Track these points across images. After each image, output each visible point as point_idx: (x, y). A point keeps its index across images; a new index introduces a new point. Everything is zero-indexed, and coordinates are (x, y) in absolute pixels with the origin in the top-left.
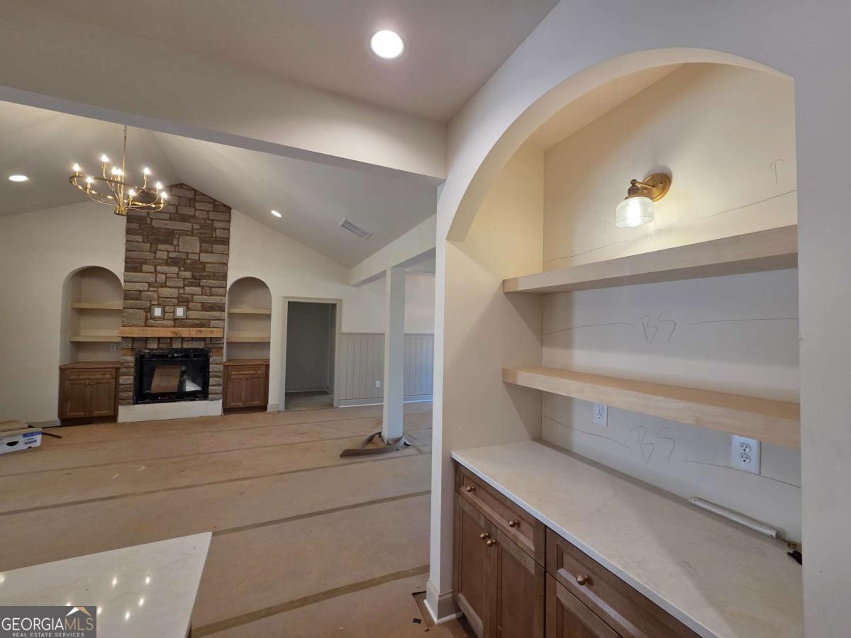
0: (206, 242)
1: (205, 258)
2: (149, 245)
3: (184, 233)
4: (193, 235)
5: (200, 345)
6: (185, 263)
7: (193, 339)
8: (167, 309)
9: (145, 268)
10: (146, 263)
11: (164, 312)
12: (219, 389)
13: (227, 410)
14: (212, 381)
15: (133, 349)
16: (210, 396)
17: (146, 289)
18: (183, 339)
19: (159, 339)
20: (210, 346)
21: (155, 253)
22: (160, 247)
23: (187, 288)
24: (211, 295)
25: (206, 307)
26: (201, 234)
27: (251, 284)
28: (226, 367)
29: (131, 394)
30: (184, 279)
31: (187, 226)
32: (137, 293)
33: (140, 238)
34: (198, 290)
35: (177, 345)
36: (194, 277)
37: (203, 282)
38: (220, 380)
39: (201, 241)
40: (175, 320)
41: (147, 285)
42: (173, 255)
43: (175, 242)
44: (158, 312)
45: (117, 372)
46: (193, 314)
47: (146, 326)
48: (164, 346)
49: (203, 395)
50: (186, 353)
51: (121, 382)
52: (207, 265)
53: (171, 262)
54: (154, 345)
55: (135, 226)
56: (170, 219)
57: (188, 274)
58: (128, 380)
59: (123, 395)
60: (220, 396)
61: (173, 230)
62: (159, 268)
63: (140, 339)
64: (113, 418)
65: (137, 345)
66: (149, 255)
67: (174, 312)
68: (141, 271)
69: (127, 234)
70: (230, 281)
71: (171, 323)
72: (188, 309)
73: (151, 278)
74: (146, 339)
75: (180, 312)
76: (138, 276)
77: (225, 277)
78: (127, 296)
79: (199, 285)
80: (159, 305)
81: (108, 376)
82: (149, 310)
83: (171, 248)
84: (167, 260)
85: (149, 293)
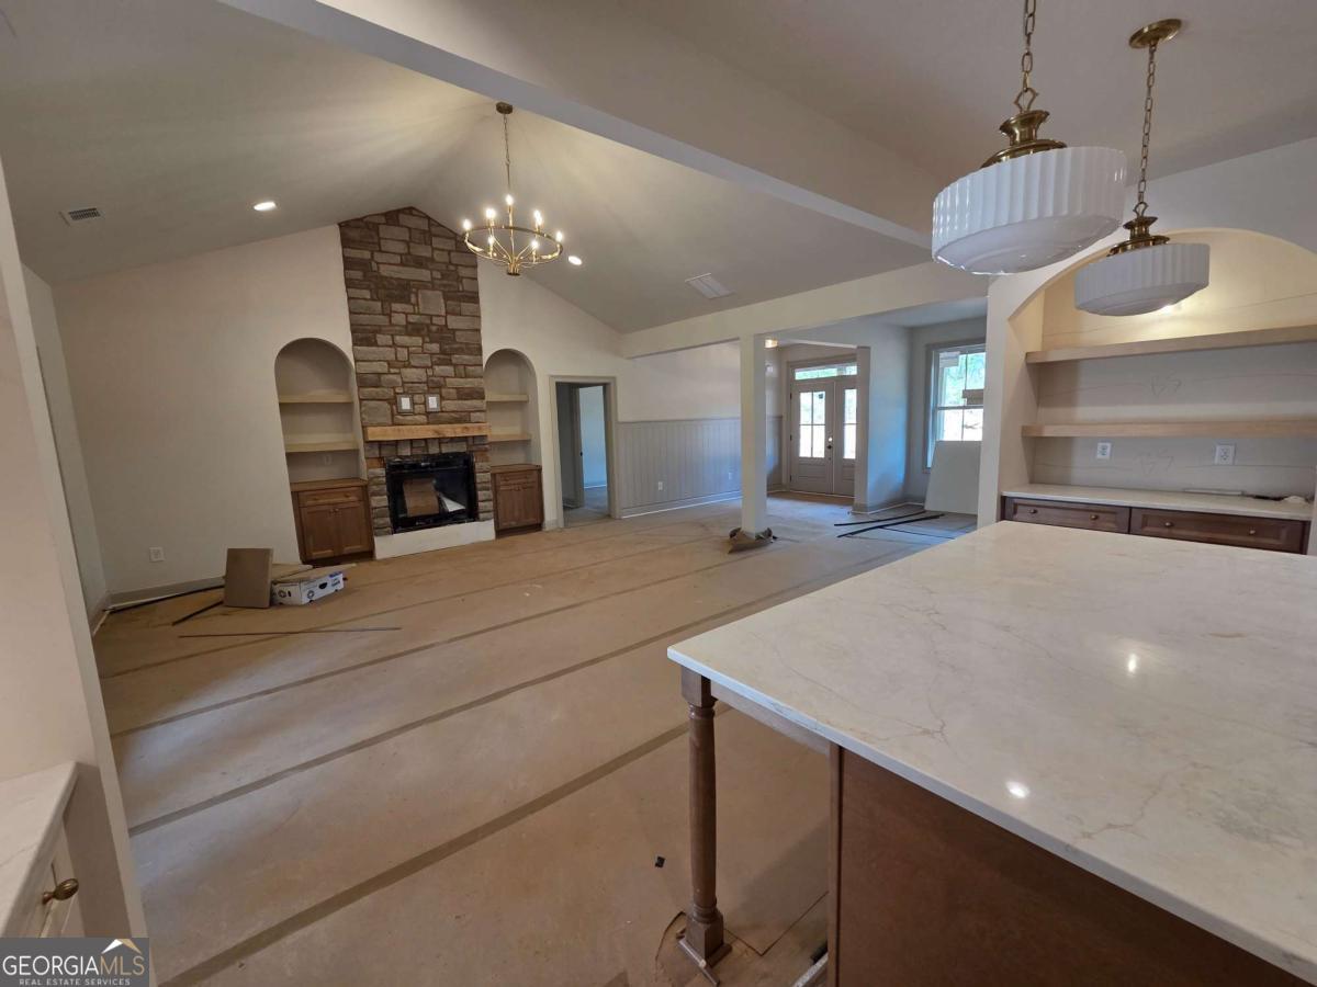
0: (452, 299)
1: (453, 322)
2: (379, 304)
3: (422, 285)
4: (433, 289)
5: (461, 448)
6: (429, 331)
7: (452, 440)
8: (417, 398)
9: (382, 339)
10: (380, 332)
11: (413, 403)
12: (489, 505)
13: (501, 532)
14: (481, 495)
15: (380, 458)
16: (481, 516)
17: (386, 370)
18: (441, 441)
19: (412, 441)
20: (474, 448)
21: (390, 316)
22: (396, 306)
23: (437, 368)
24: (467, 376)
25: (464, 394)
26: (445, 286)
27: (508, 357)
28: (494, 475)
29: (388, 519)
30: (432, 354)
31: (424, 275)
32: (374, 377)
33: (367, 294)
34: (449, 370)
35: (434, 450)
36: (443, 352)
37: (456, 358)
38: (489, 494)
39: (446, 298)
40: (428, 413)
41: (386, 364)
42: (412, 319)
43: (413, 300)
44: (405, 403)
45: (365, 492)
46: (451, 405)
47: (394, 424)
48: (419, 452)
49: (471, 514)
50: (443, 461)
51: (374, 504)
52: (457, 333)
53: (412, 329)
54: (406, 451)
55: (357, 275)
56: (402, 264)
57: (435, 347)
58: (380, 501)
59: (380, 521)
60: (492, 514)
61: (409, 281)
62: (397, 338)
63: (388, 443)
64: (369, 554)
65: (385, 452)
66: (383, 320)
67: (425, 403)
68: (375, 344)
69: (347, 287)
70: (486, 356)
71: (423, 418)
72: (442, 398)
73: (389, 354)
74: (396, 443)
75: (433, 402)
76: (374, 352)
77: (479, 350)
78: (363, 382)
79: (449, 363)
80: (405, 394)
81: (353, 498)
82: (394, 402)
83: (409, 308)
84: (406, 327)
85: (391, 376)
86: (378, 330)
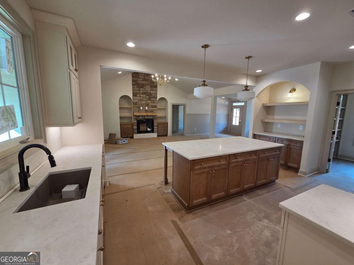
0: (152, 87)
1: (152, 92)
2: (138, 88)
3: (146, 85)
4: (148, 85)
5: (151, 118)
6: (147, 94)
7: (150, 116)
8: (144, 107)
9: (138, 95)
10: (138, 94)
11: (143, 108)
12: (156, 130)
13: (158, 136)
14: (155, 128)
15: (136, 119)
16: (155, 132)
17: (138, 101)
18: (148, 116)
19: (142, 116)
20: (154, 118)
21: (140, 91)
22: (141, 89)
23: (148, 101)
24: (154, 103)
25: (153, 107)
26: (151, 85)
27: (163, 99)
28: (158, 124)
29: (136, 131)
30: (147, 98)
31: (147, 82)
32: (136, 103)
33: (136, 87)
34: (150, 101)
35: (146, 118)
36: (149, 98)
37: (152, 99)
38: (156, 127)
39: (151, 87)
40: (145, 110)
41: (138, 100)
42: (144, 91)
43: (144, 87)
44: (141, 108)
45: (133, 125)
46: (150, 109)
47: (139, 112)
48: (143, 118)
49: (152, 131)
50: (148, 120)
51: (134, 128)
52: (153, 94)
53: (144, 93)
54: (141, 118)
55: (134, 83)
56: (143, 81)
57: (148, 97)
58: (135, 127)
59: (135, 131)
60: (157, 132)
61: (144, 84)
62: (141, 95)
63: (138, 116)
64: (132, 137)
65: (137, 117)
66: (138, 91)
67: (145, 108)
68: (137, 96)
69: (132, 85)
70: (158, 99)
71: (145, 111)
72: (148, 107)
73: (139, 98)
74: (139, 116)
75: (147, 108)
76: (136, 98)
77: (156, 98)
78: (134, 104)
79: (150, 100)
80: (141, 106)
81: (131, 126)
82: (139, 108)
83: (143, 89)
84: (142, 93)
85: (139, 103)
86: (137, 94)
